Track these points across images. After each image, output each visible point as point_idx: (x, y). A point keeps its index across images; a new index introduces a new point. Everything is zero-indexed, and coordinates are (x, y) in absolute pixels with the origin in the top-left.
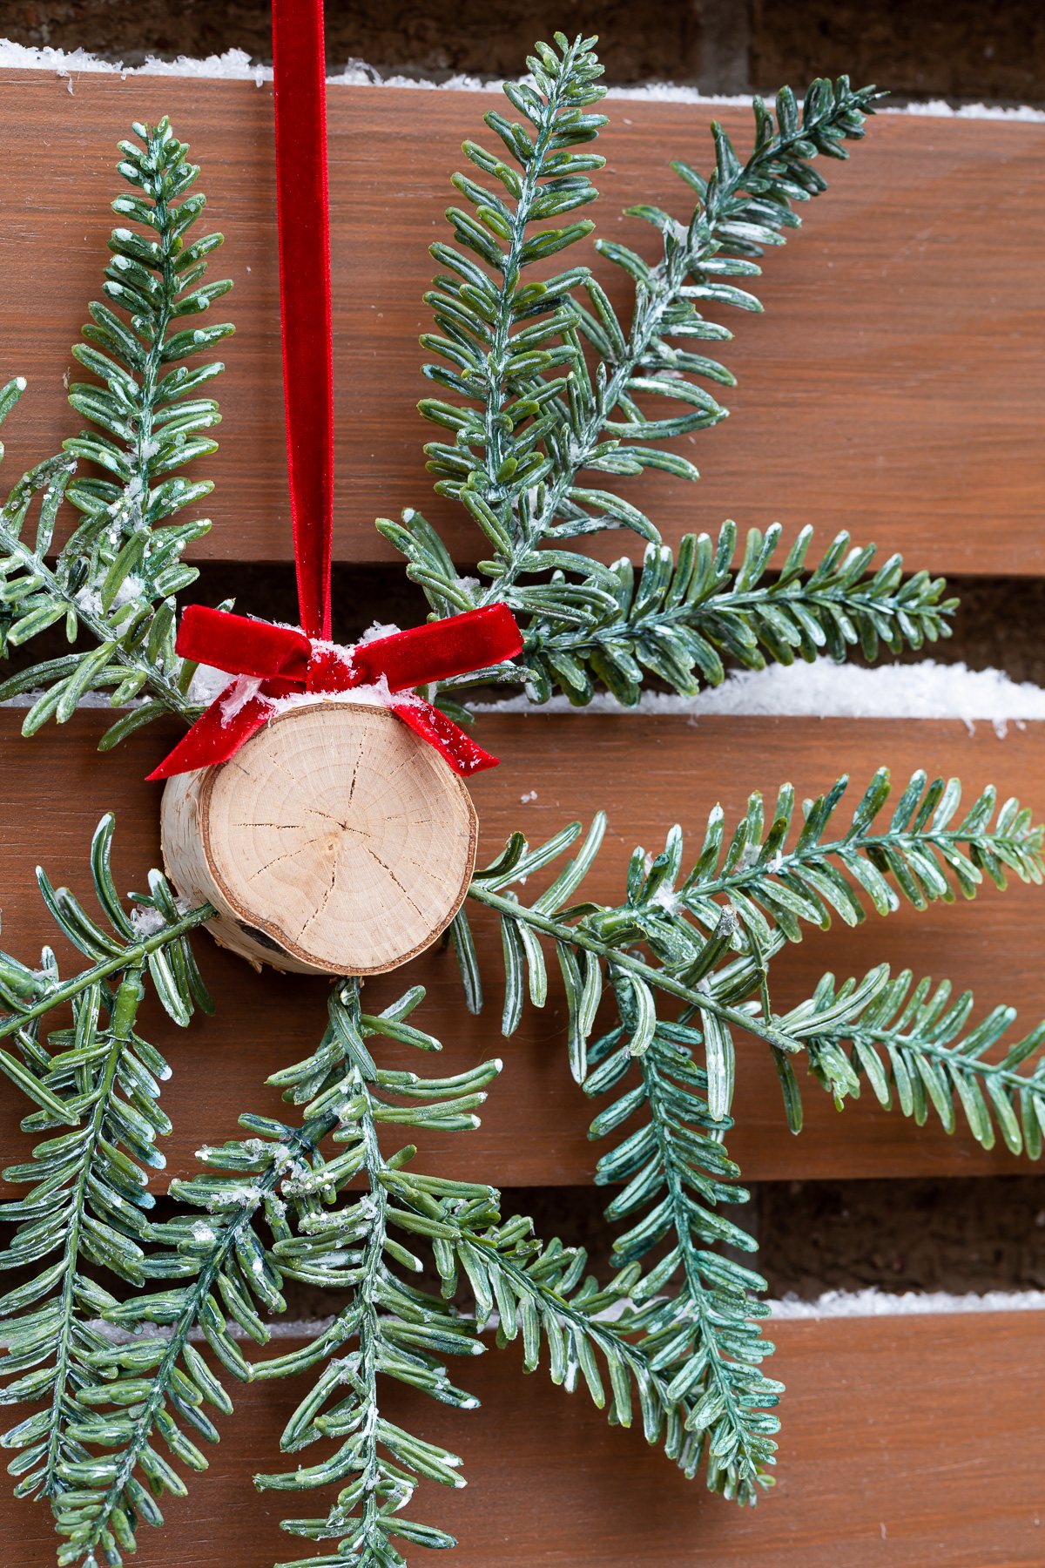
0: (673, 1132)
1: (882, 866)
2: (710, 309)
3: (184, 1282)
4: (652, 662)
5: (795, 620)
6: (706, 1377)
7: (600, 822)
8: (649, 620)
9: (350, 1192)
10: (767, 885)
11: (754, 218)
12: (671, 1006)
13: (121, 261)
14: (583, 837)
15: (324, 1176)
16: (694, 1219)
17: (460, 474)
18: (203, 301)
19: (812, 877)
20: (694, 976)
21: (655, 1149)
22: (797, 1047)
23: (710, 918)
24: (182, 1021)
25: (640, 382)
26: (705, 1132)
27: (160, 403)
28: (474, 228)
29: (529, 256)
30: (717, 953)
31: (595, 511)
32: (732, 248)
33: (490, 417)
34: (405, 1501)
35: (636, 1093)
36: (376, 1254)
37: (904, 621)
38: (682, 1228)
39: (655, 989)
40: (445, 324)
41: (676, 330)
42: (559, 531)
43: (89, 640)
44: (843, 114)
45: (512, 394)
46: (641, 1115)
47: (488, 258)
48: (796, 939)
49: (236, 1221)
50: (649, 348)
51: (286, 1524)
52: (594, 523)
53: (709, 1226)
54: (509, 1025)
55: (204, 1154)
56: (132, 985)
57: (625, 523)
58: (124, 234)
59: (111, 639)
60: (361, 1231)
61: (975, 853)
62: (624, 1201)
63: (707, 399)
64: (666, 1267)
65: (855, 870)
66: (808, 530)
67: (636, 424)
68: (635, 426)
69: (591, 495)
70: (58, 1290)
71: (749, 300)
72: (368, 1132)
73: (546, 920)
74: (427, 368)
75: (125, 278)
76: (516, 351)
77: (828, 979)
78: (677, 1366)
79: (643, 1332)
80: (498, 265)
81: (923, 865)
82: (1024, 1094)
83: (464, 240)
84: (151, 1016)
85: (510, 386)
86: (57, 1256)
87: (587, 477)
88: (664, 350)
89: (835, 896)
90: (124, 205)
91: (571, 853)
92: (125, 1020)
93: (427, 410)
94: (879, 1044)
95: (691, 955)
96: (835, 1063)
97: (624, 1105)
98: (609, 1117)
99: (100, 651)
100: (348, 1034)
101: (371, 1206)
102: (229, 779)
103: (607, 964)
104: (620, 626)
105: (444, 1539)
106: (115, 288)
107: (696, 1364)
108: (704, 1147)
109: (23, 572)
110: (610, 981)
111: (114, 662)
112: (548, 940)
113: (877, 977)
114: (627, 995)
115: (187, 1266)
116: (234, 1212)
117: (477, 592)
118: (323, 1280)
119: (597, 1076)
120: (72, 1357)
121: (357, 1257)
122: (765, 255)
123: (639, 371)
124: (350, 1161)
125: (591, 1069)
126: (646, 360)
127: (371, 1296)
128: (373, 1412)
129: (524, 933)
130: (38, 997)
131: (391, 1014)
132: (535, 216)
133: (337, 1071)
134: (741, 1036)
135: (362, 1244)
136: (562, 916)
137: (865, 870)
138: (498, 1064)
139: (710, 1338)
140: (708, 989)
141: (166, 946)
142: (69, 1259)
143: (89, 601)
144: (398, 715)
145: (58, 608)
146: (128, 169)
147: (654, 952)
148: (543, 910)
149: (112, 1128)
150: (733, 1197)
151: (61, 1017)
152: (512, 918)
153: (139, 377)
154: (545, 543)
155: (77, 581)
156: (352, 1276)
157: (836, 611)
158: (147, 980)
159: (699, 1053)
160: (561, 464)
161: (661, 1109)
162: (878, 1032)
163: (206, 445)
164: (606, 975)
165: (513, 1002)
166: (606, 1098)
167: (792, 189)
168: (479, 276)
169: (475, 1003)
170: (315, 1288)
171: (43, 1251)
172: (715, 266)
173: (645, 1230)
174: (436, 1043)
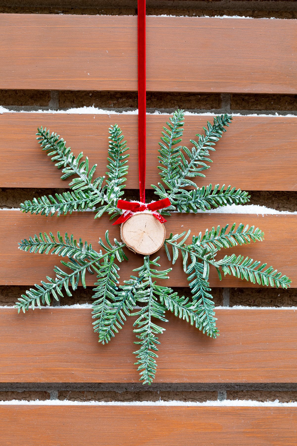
0: (200, 280)
1: (235, 238)
4: (198, 206)
5: (222, 199)
6: (206, 318)
7: (189, 231)
8: (197, 200)
9: (147, 287)
10: (215, 241)
11: (215, 136)
12: (199, 260)
13: (110, 146)
14: (186, 234)
15: (142, 285)
16: (204, 293)
18: (122, 152)
19: (222, 240)
20: (203, 256)
21: (198, 282)
22: (218, 267)
24: (120, 261)
25: (195, 162)
29: (173, 144)
30: (205, 252)
31: (188, 183)
32: (211, 141)
33: (168, 169)
35: (194, 274)
36: (151, 297)
37: (241, 199)
38: (203, 295)
39: (196, 257)
40: (161, 154)
41: (201, 154)
42: (181, 186)
43: (106, 203)
44: (227, 120)
45: (172, 165)
46: (195, 277)
48: (220, 250)
49: (129, 292)
50: (197, 157)
52: (187, 185)
53: (206, 295)
54: (174, 262)
55: (125, 282)
56: (113, 256)
57: (192, 185)
58: (110, 142)
59: (109, 204)
60: (149, 294)
61: (250, 236)
62: (193, 291)
63: (205, 165)
64: (200, 301)
65: (230, 239)
66: (224, 185)
67: (195, 169)
68: (194, 169)
69: (187, 180)
70: (102, 301)
71: (213, 149)
72: (150, 279)
73: (179, 246)
74: (159, 161)
75: (111, 148)
76: (172, 159)
77: (226, 256)
79: (196, 311)
80: (168, 146)
81: (240, 238)
82: (262, 275)
83: (163, 142)
85: (171, 164)
86: (102, 296)
87: (186, 177)
88: (199, 157)
89: (226, 243)
90: (110, 138)
91: (183, 237)
92: (112, 261)
93: (158, 168)
94: (235, 267)
95: (202, 252)
97: (192, 275)
98: (190, 277)
99: (107, 205)
100: (147, 264)
101: (150, 290)
102: (126, 225)
103: (189, 254)
104: (193, 201)
106: (110, 150)
107: (204, 316)
108: (204, 282)
109: (96, 194)
110: (189, 256)
111: (110, 207)
112: (180, 250)
113: (233, 255)
114: (192, 257)
115: (121, 299)
116: (128, 290)
117: (168, 195)
118: (143, 301)
120: (104, 312)
121: (148, 298)
123: (195, 161)
124: (147, 283)
125: (187, 270)
126: (196, 159)
127: (150, 304)
128: (150, 321)
129: (175, 248)
130: (98, 257)
131: (154, 261)
132: (173, 138)
133: (146, 269)
135: (149, 296)
136: (182, 246)
137: (232, 239)
138: (171, 269)
139: (207, 312)
140: (205, 258)
141: (118, 250)
142: (104, 297)
144: (153, 215)
145: (100, 200)
146: (110, 132)
147: (195, 251)
148: (179, 245)
149: (111, 277)
150: (209, 290)
151: (101, 261)
152: (174, 246)
154: (179, 188)
156: (147, 301)
157: (229, 198)
158: (115, 255)
159: (203, 267)
160: (181, 176)
161: (198, 276)
162: (235, 265)
165: (174, 259)
166: (189, 274)
167: (220, 131)
168: (166, 148)
169: (170, 259)
170: (141, 302)
171: (100, 296)
172: (208, 144)
173: (197, 295)
174: (160, 265)
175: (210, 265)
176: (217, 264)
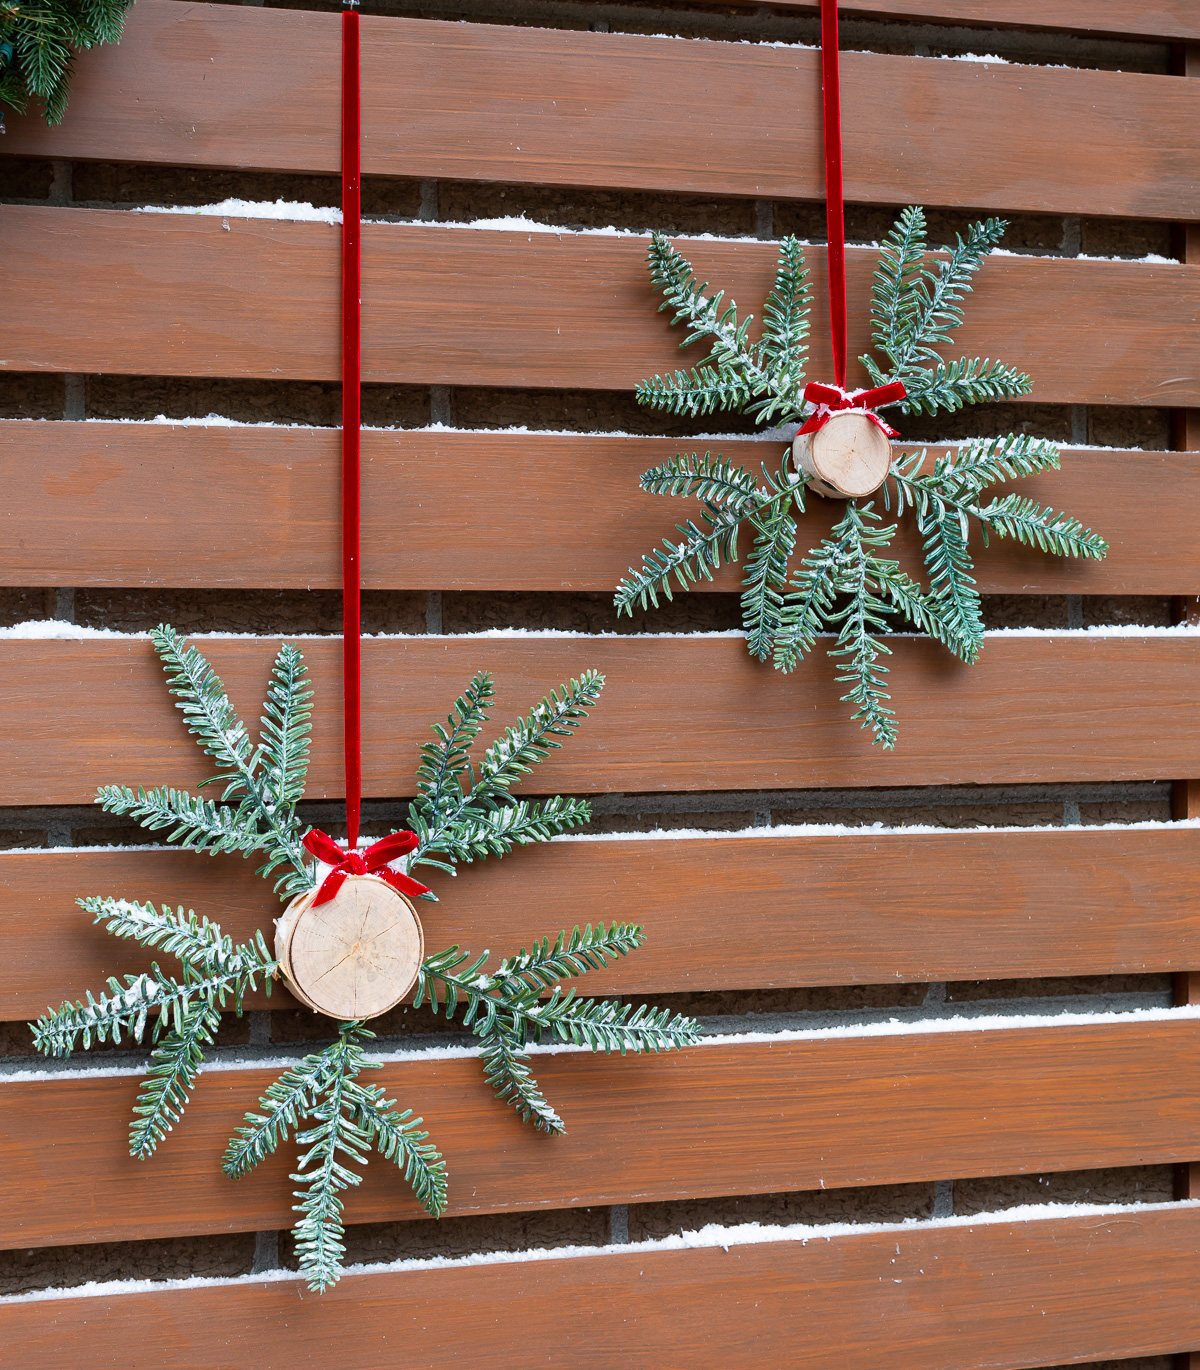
0: (950, 547)
1: (1012, 465)
2: (957, 291)
3: (807, 589)
4: (940, 401)
5: (984, 388)
6: (961, 622)
7: (925, 451)
8: (939, 388)
9: (854, 564)
10: (977, 469)
11: (969, 262)
12: (950, 508)
13: (780, 279)
14: (920, 456)
15: (847, 558)
16: (956, 574)
17: (883, 343)
18: (806, 290)
19: (991, 467)
20: (957, 497)
21: (943, 553)
22: (988, 519)
23: (961, 480)
24: (803, 511)
25: (936, 314)
26: (960, 546)
27: (792, 322)
28: (887, 267)
29: (904, 275)
30: (963, 490)
31: (923, 354)
32: (964, 272)
33: (892, 325)
34: (874, 658)
35: (938, 535)
36: (862, 583)
37: (1018, 388)
38: (952, 577)
39: (944, 502)
40: (877, 296)
41: (946, 297)
42: (912, 360)
43: (774, 395)
44: (996, 229)
45: (899, 318)
46: (940, 541)
47: (890, 275)
48: (986, 487)
49: (821, 571)
50: (938, 303)
51: (838, 666)
52: (923, 358)
53: (961, 576)
54: (900, 514)
55: (812, 551)
56: (789, 500)
57: (932, 357)
58: (781, 271)
59: (781, 394)
60: (858, 576)
61: (1040, 460)
62: (934, 569)
63: (957, 319)
64: (947, 589)
65: (1003, 465)
66: (987, 359)
68: (934, 327)
69: (922, 349)
70: (760, 592)
71: (968, 287)
72: (859, 546)
73: (910, 481)
74: (872, 310)
75: (781, 284)
76: (900, 304)
77: (996, 499)
78: (951, 620)
79: (939, 610)
80: (894, 278)
81: (1025, 463)
82: (1056, 535)
83: (882, 270)
84: (794, 507)
85: (898, 315)
86: (760, 581)
87: (920, 343)
88: (943, 304)
89: (998, 473)
90: (782, 262)
91: (916, 462)
92: (786, 510)
93: (873, 323)
94: (1012, 519)
95: (956, 491)
96: (999, 524)
97: (934, 539)
98: (930, 542)
99: (778, 398)
100: (853, 515)
101: (861, 568)
102: (819, 436)
103: (929, 494)
104: (931, 390)
105: (886, 670)
106: (778, 287)
107: (957, 620)
108: (959, 551)
109: (755, 374)
110: (930, 500)
111: (781, 401)
112: (912, 487)
113: (1011, 498)
114: (935, 504)
115: (808, 584)
116: (821, 568)
117: (888, 379)
118: (848, 591)
119: (926, 529)
121: (856, 584)
122: (973, 273)
123: (935, 310)
124: (854, 554)
125: (924, 528)
126: (937, 307)
127: (861, 596)
128: (863, 631)
129: (904, 485)
130: (763, 502)
131: (865, 509)
132: (906, 263)
133: (849, 527)
135: (858, 580)
136: (915, 480)
137: (1006, 465)
138: (896, 525)
139: (961, 611)
140: (959, 504)
141: (799, 487)
142: (763, 582)
143: (774, 383)
144: (868, 416)
145: (765, 385)
146: (783, 251)
147: (944, 491)
148: (909, 478)
149: (779, 542)
150: (968, 567)
151: (769, 508)
152: (900, 480)
153: (785, 314)
154: (908, 364)
155: (771, 377)
156: (856, 590)
157: (996, 384)
158: (793, 498)
159: (958, 521)
160: (913, 340)
161: (946, 540)
162: (1011, 515)
163: (807, 334)
164: (929, 499)
165: (901, 506)
166: (928, 537)
167: (981, 253)
168: (888, 281)
169: (888, 507)
170: (845, 594)
171: (756, 580)
172: (958, 277)
173: (940, 577)
174: (880, 518)
175: (969, 515)
176: (984, 513)
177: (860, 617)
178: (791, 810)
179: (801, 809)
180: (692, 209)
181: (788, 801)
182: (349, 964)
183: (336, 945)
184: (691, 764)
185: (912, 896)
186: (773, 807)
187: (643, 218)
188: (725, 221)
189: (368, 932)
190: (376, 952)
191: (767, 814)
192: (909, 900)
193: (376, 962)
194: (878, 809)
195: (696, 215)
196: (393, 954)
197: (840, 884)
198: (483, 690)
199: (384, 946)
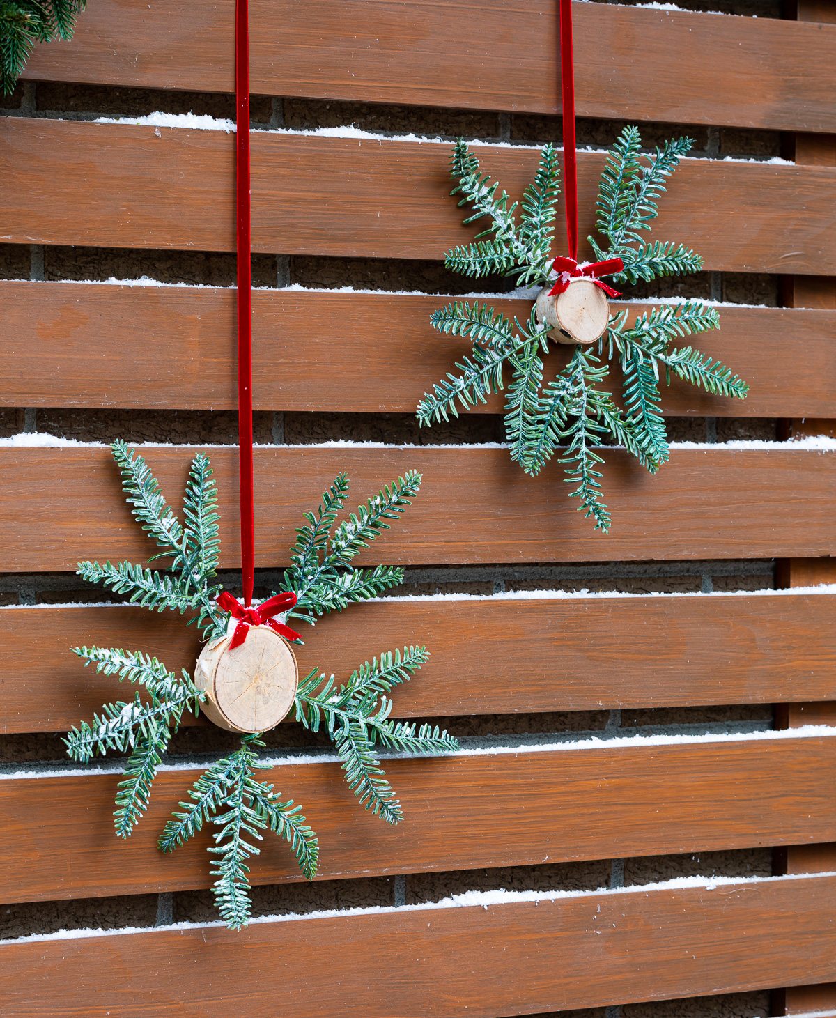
0: (643, 384)
1: (687, 323)
2: (657, 191)
3: (547, 412)
4: (640, 273)
5: (671, 265)
6: (650, 442)
7: (627, 310)
8: (640, 264)
9: (580, 394)
10: (664, 327)
11: (663, 169)
12: (646, 355)
13: (540, 176)
14: (624, 314)
15: (576, 389)
16: (647, 406)
17: (606, 228)
18: (557, 186)
19: (674, 325)
20: (651, 346)
21: (639, 388)
22: (673, 365)
23: (655, 335)
24: (547, 352)
25: (640, 207)
26: (651, 384)
27: (543, 208)
28: (611, 170)
29: (623, 177)
30: (656, 341)
31: (632, 237)
32: (661, 176)
33: (612, 214)
34: (592, 466)
35: (636, 375)
36: (584, 409)
37: (693, 266)
38: (643, 407)
39: (642, 350)
40: (602, 192)
41: (648, 195)
42: (623, 242)
43: (530, 264)
44: (686, 145)
45: (617, 209)
46: (636, 380)
47: (613, 177)
48: (671, 340)
49: (557, 399)
50: (642, 199)
51: (566, 471)
52: (631, 240)
53: (651, 407)
54: (610, 358)
55: (550, 384)
56: (536, 344)
57: (638, 240)
58: (541, 170)
59: (533, 264)
60: (582, 403)
61: (707, 320)
62: (631, 400)
63: (655, 212)
64: (640, 416)
65: (682, 324)
66: (673, 243)
67: (639, 217)
68: (639, 218)
69: (631, 233)
70: (518, 415)
71: (663, 188)
72: (583, 380)
73: (618, 333)
74: (597, 203)
75: (540, 179)
76: (619, 199)
77: (676, 349)
78: (644, 440)
79: (634, 432)
80: (616, 179)
81: (697, 323)
83: (607, 172)
84: (540, 353)
85: (617, 207)
86: (518, 406)
87: (629, 229)
88: (646, 200)
89: (679, 330)
90: (542, 163)
91: (622, 319)
92: (535, 352)
93: (599, 212)
94: (686, 365)
95: (651, 341)
96: (678, 369)
97: (633, 377)
98: (630, 380)
99: (532, 266)
100: (581, 357)
101: (584, 397)
102: (562, 295)
103: (631, 344)
104: (634, 265)
105: (600, 475)
106: (537, 182)
107: (648, 439)
108: (651, 388)
109: (518, 247)
110: (632, 348)
111: (535, 269)
112: (620, 338)
113: (686, 350)
114: (635, 351)
115: (547, 408)
116: (557, 397)
117: (607, 256)
118: (575, 414)
119: (628, 370)
120: (523, 429)
121: (580, 410)
122: (665, 177)
123: (639, 205)
124: (580, 387)
125: (627, 368)
126: (641, 202)
127: (583, 419)
128: (584, 445)
129: (614, 335)
130: (518, 345)
131: (587, 353)
132: (625, 168)
133: (576, 367)
134: (658, 360)
135: (581, 407)
136: (622, 332)
137: (684, 324)
138: (608, 366)
139: (650, 433)
140: (651, 352)
141: (543, 335)
142: (521, 407)
143: (530, 254)
144: (594, 283)
145: (525, 256)
146: (544, 155)
147: (642, 342)
148: (618, 331)
149: (531, 376)
150: (657, 400)
151: (522, 350)
152: (612, 332)
153: (538, 201)
154: (620, 244)
155: (529, 250)
156: (580, 414)
157: (679, 262)
158: (539, 342)
159: (651, 365)
160: (625, 226)
161: (641, 378)
162: (686, 362)
163: (554, 218)
164: (631, 348)
165: (611, 352)
166: (629, 376)
167: (673, 163)
168: (612, 182)
169: (600, 352)
170: (573, 416)
171: (515, 405)
172: (656, 180)
173: (635, 407)
174: (599, 360)
176: (672, 359)
177: (583, 434)
178: (518, 581)
179: (526, 580)
180: (456, 118)
181: (516, 574)
182: (252, 691)
183: (243, 677)
184: (464, 544)
185: (610, 644)
186: (506, 578)
187: (423, 126)
188: (478, 128)
189: (263, 668)
190: (268, 682)
191: (502, 583)
192: (608, 647)
193: (268, 690)
194: (576, 580)
195: (458, 123)
196: (279, 684)
197: (562, 635)
198: (342, 486)
199: (274, 678)
